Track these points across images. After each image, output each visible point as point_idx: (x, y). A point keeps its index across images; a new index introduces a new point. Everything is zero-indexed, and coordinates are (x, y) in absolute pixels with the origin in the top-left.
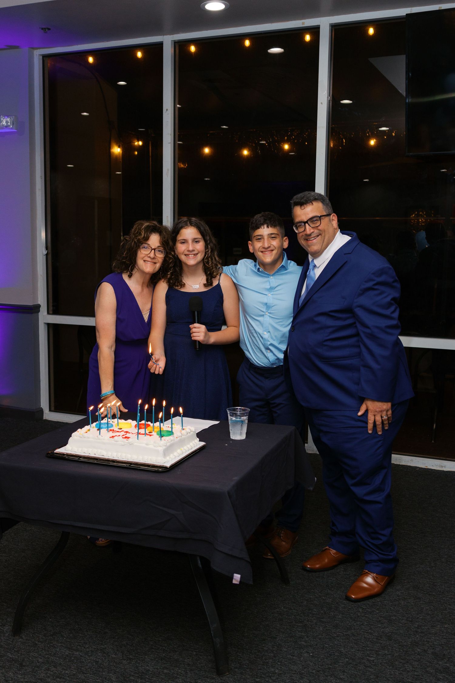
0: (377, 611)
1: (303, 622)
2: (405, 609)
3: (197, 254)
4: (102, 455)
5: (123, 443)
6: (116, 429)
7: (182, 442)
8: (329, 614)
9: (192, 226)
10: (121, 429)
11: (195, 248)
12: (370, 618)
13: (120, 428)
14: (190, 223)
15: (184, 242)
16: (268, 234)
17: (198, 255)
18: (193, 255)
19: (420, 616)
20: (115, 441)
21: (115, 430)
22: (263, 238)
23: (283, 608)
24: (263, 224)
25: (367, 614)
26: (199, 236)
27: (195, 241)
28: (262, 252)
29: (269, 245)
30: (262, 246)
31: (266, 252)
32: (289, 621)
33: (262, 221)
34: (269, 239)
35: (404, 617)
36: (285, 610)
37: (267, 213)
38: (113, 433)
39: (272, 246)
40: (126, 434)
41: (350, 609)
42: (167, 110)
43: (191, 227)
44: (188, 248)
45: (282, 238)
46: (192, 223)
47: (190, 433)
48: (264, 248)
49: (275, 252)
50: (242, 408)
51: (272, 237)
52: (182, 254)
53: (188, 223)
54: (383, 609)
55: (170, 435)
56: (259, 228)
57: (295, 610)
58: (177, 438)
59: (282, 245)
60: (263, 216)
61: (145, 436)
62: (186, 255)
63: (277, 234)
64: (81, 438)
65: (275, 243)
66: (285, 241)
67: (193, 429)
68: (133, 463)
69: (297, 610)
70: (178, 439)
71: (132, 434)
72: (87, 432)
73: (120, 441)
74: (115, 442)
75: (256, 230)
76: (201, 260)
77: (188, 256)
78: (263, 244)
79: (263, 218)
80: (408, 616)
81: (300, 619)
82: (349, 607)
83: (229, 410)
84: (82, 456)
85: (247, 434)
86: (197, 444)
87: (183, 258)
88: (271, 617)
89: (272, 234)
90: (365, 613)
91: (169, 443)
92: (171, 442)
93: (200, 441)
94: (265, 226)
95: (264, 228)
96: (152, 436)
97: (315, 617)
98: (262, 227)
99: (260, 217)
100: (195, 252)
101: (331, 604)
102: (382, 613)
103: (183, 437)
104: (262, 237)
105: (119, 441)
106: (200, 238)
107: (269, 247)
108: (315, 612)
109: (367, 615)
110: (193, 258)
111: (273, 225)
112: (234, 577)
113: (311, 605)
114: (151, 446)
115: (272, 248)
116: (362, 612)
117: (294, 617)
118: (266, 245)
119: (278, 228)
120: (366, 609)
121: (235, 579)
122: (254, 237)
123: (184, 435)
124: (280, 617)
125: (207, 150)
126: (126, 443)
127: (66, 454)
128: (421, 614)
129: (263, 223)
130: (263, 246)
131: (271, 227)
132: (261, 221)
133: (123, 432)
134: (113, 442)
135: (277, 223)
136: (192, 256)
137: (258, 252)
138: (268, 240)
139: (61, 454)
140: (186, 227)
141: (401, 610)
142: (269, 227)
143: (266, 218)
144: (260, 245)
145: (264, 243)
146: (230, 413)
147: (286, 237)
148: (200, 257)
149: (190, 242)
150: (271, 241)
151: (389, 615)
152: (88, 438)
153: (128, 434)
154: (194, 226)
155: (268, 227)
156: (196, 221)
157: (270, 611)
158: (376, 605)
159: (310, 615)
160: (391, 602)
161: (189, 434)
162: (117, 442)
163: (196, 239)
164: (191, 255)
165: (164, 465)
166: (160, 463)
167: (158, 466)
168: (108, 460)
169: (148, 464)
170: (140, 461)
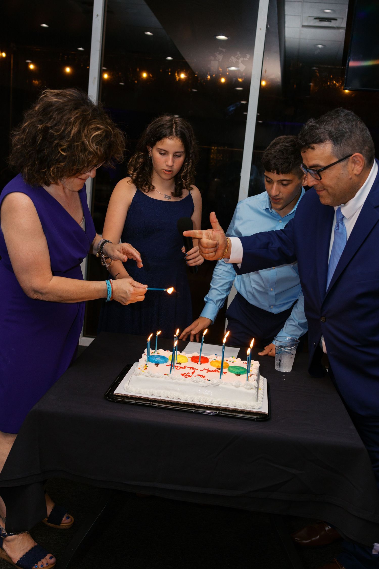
4: (177, 398)
10: (180, 364)
13: (178, 362)
15: (164, 152)
26: (182, 149)
42: (97, 16)
55: (245, 372)
64: (147, 377)
68: (221, 409)
71: (201, 370)
72: (146, 369)
74: (194, 383)
84: (152, 399)
106: (182, 152)
112: (375, 547)
114: (242, 389)
121: (375, 549)
127: (130, 397)
134: (191, 382)
139: (123, 396)
149: (171, 154)
152: (158, 377)
153: (195, 370)
163: (178, 152)
165: (261, 412)
166: (254, 409)
167: (254, 412)
168: (188, 405)
169: (242, 410)
170: (228, 406)
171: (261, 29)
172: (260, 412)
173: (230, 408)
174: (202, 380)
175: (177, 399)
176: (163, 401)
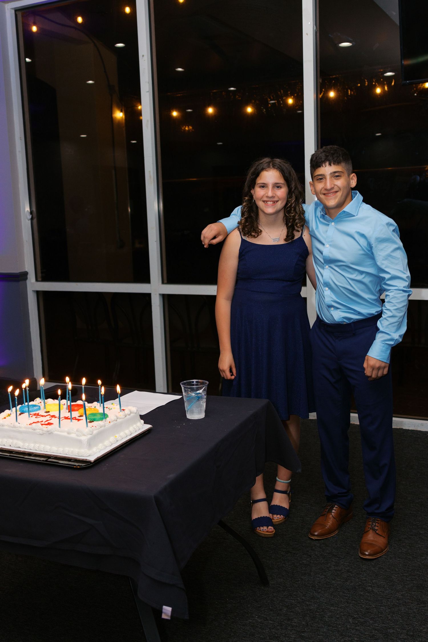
0: (371, 622)
1: (280, 637)
2: (406, 618)
3: (277, 201)
5: (41, 432)
6: (42, 412)
7: (117, 427)
8: (311, 626)
9: (275, 168)
11: (275, 194)
12: (362, 631)
13: (47, 411)
14: (272, 165)
15: (264, 186)
16: (331, 173)
17: (278, 203)
18: (272, 201)
19: (424, 628)
20: (33, 429)
21: (40, 414)
22: (325, 178)
23: (258, 618)
24: (324, 162)
25: (359, 626)
26: (281, 181)
27: (277, 186)
28: (324, 194)
29: (333, 186)
30: (323, 188)
31: (329, 194)
32: (262, 636)
33: (323, 158)
34: (332, 178)
35: (403, 630)
36: (259, 621)
37: (329, 147)
38: (36, 417)
39: (336, 187)
40: (51, 419)
41: (338, 618)
42: (143, 56)
43: (272, 170)
44: (267, 193)
45: (349, 175)
46: (275, 165)
47: (129, 415)
48: (326, 190)
49: (339, 194)
50: (200, 380)
51: (336, 175)
52: (260, 200)
53: (271, 164)
54: (379, 618)
55: (101, 419)
56: (320, 167)
57: (271, 621)
58: (110, 422)
59: (349, 183)
60: (324, 151)
61: (71, 421)
62: (264, 201)
63: (341, 172)
65: (340, 183)
66: (352, 179)
67: (134, 409)
69: (274, 621)
70: (112, 424)
72: (5, 418)
73: (39, 429)
75: (317, 168)
76: (282, 207)
77: (267, 202)
78: (325, 185)
79: (323, 154)
80: (408, 628)
81: (275, 633)
82: (338, 616)
83: (184, 384)
85: (206, 411)
86: (142, 427)
87: (260, 204)
88: (241, 632)
89: (335, 172)
90: (357, 624)
91: (97, 431)
92: (101, 429)
93: (145, 423)
94: (327, 163)
95: (326, 167)
96: (80, 421)
97: (294, 630)
98: (323, 165)
99: (321, 153)
100: (276, 199)
101: (315, 612)
102: (377, 625)
103: (119, 420)
104: (323, 176)
105: (37, 429)
106: (282, 184)
107: (332, 188)
108: (295, 623)
109: (357, 628)
110: (272, 206)
111: (337, 162)
113: (292, 613)
115: (336, 189)
116: (353, 623)
117: (269, 630)
118: (329, 186)
119: (343, 164)
120: (357, 618)
121: (165, 613)
122: (315, 176)
123: (120, 419)
124: (252, 630)
125: (210, 110)
126: (44, 432)
128: (425, 625)
129: (324, 160)
130: (325, 188)
131: (334, 164)
132: (321, 159)
133: (49, 416)
134: (31, 430)
135: (341, 158)
136: (271, 203)
137: (320, 195)
138: (331, 180)
140: (267, 169)
141: (400, 619)
142: (332, 164)
143: (327, 154)
144: (322, 187)
145: (326, 183)
146: (185, 388)
147: (354, 174)
148: (280, 205)
149: (270, 187)
150: (335, 181)
151: (385, 627)
153: (53, 418)
154: (276, 169)
155: (330, 165)
156: (281, 163)
157: (241, 622)
158: (370, 612)
159: (289, 628)
160: (389, 609)
161: (128, 417)
162: (35, 430)
163: (278, 184)
164: (270, 201)
165: (87, 459)
166: (83, 456)
167: (81, 460)
168: (24, 453)
169: (69, 458)
170: (60, 453)
171: (307, 34)
172: (85, 459)
173: (59, 456)
174: (57, 430)
175: (16, 447)
176: (4, 450)
